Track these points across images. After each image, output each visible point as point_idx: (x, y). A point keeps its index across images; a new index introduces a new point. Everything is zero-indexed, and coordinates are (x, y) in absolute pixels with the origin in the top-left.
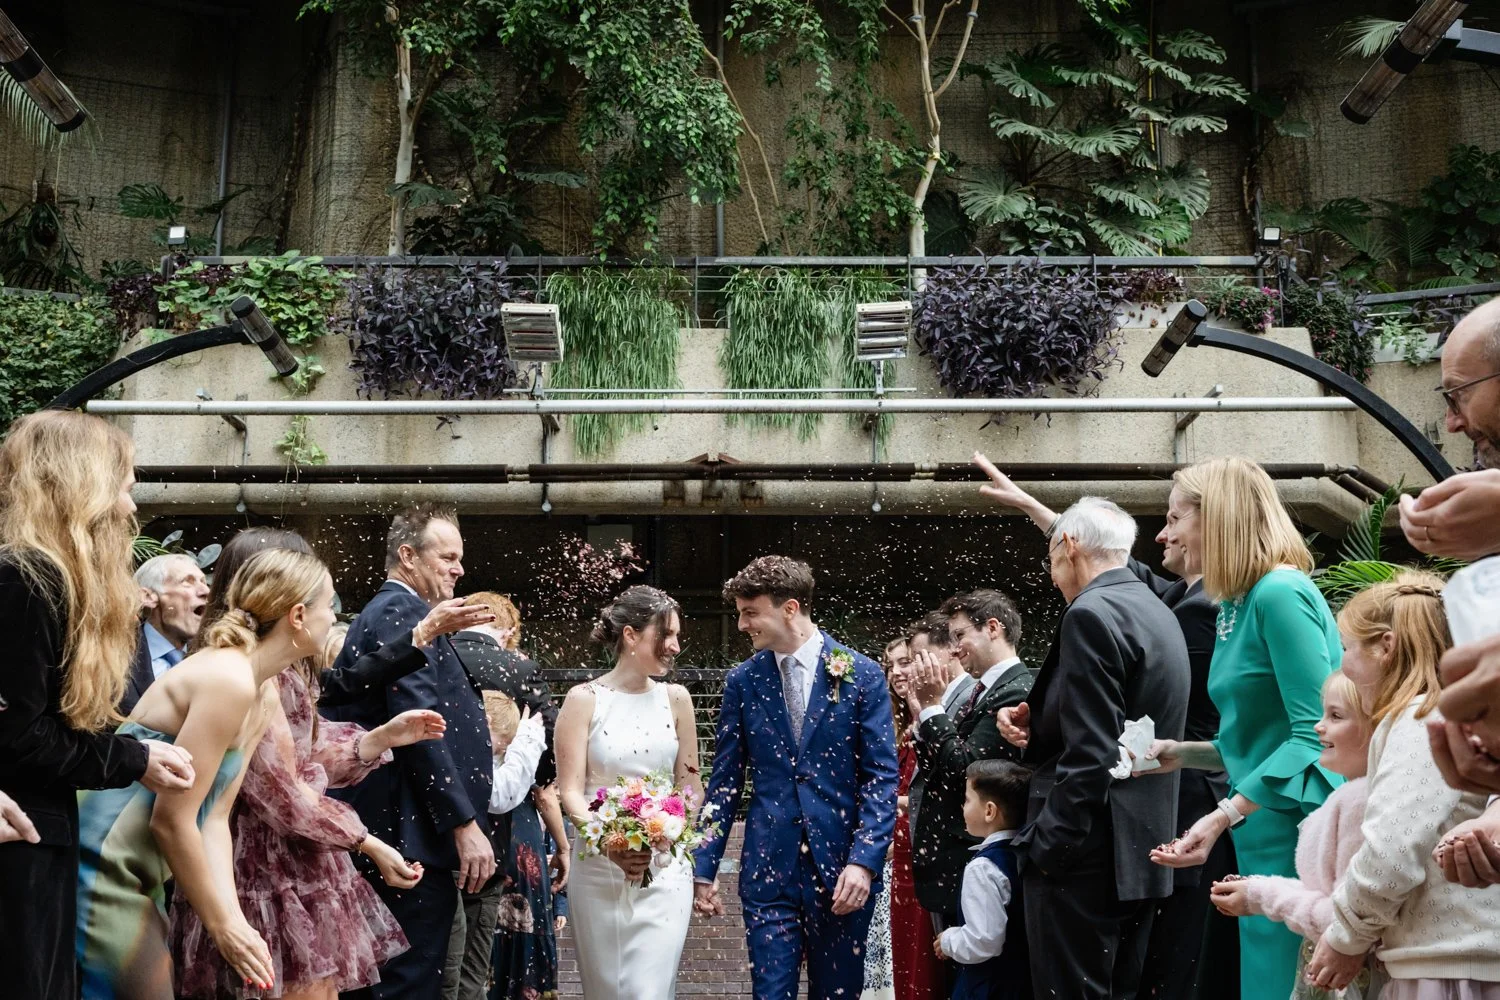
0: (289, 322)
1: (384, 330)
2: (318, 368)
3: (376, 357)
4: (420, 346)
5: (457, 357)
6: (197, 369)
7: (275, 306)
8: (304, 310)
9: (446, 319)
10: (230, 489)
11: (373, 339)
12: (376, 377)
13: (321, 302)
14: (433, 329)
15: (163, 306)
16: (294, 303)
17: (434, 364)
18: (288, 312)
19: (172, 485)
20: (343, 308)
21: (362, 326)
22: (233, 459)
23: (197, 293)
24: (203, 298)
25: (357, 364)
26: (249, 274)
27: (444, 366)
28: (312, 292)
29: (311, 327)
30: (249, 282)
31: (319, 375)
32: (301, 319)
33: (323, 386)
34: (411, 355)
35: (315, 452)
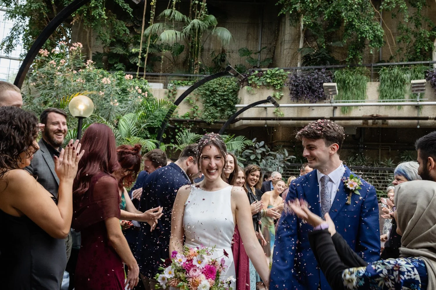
0: (276, 84)
1: (297, 86)
2: (282, 94)
3: (295, 92)
4: (305, 90)
5: (313, 91)
6: (257, 95)
7: (273, 81)
8: (279, 82)
9: (310, 83)
10: (264, 122)
11: (295, 88)
12: (295, 97)
13: (283, 80)
14: (308, 86)
15: (250, 82)
16: (277, 80)
17: (308, 93)
18: (276, 82)
19: (251, 121)
20: (288, 80)
21: (292, 85)
22: (264, 115)
23: (256, 79)
24: (258, 80)
25: (291, 93)
26: (267, 74)
27: (310, 93)
28: (281, 77)
29: (281, 85)
30: (267, 76)
31: (282, 96)
32: (278, 84)
33: (283, 98)
34: (303, 91)
35: (282, 113)
